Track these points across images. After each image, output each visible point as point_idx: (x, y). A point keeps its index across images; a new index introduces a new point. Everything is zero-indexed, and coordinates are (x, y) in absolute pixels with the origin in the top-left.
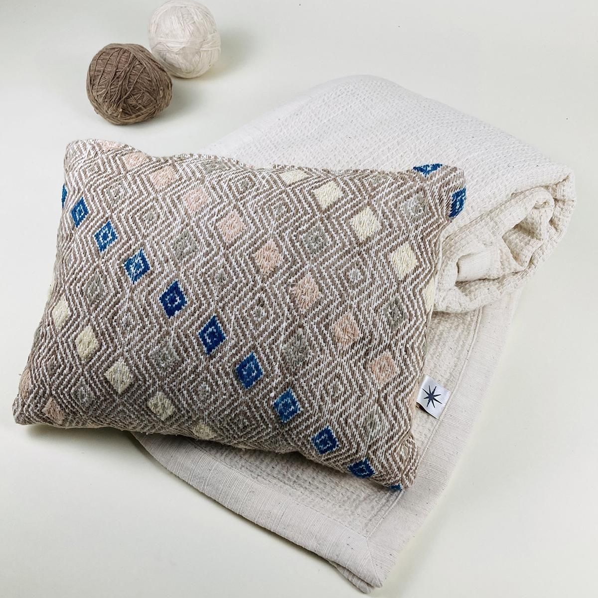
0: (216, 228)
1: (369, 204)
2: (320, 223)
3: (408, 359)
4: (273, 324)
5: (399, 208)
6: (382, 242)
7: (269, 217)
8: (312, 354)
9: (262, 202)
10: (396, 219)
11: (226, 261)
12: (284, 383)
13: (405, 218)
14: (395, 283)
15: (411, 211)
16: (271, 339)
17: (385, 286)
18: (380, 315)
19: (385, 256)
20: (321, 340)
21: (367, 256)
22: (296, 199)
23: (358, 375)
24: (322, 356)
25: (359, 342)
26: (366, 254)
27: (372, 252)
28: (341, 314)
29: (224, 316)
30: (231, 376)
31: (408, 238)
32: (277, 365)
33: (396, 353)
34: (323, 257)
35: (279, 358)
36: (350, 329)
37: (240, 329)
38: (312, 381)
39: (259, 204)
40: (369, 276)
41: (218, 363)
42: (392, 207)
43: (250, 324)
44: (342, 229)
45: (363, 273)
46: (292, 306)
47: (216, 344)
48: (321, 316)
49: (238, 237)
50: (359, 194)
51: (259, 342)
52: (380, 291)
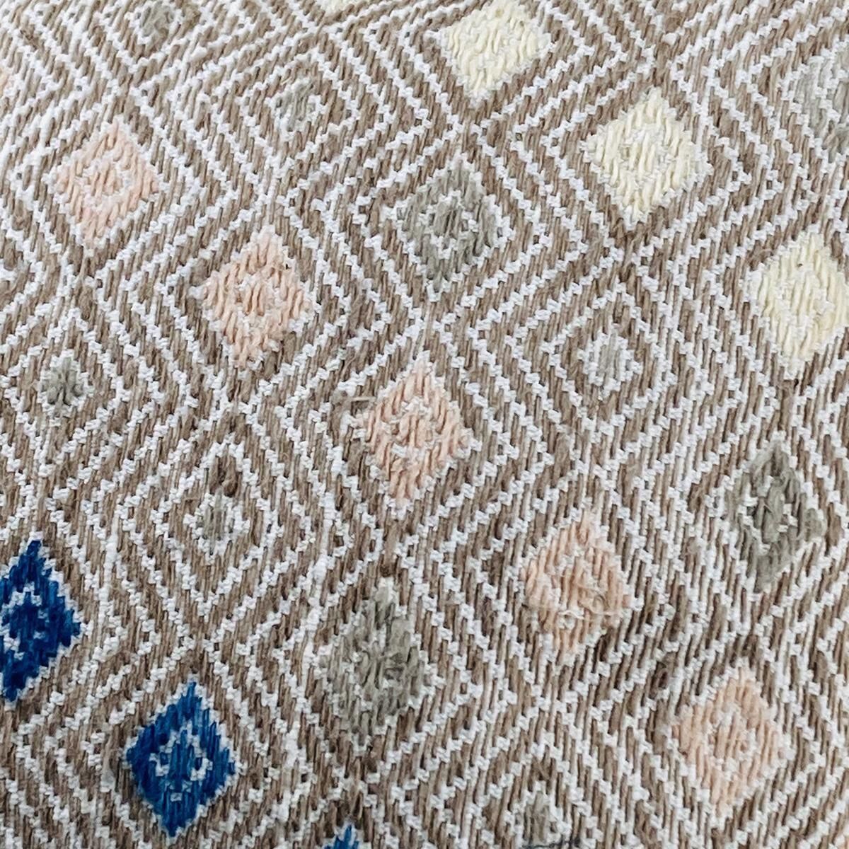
0: (41, 193)
1: (658, 79)
2: (465, 156)
3: (824, 700)
4: (278, 565)
5: (780, 91)
6: (715, 225)
7: (259, 141)
8: (437, 680)
9: (228, 84)
10: (767, 134)
11: (85, 318)
12: (322, 804)
13: (806, 130)
14: (769, 392)
15: (825, 104)
16: (267, 626)
17: (728, 404)
18: (712, 519)
19: (730, 283)
20: (471, 623)
21: (655, 282)
22: (364, 69)
23: (624, 766)
24: (476, 691)
25: (629, 630)
26: (652, 276)
27: (677, 269)
28: (552, 516)
29: (74, 541)
30: (107, 786)
31: (817, 211)
32: (294, 733)
33: (773, 676)
34: (480, 292)
35: (303, 705)
36: (590, 580)
37: (139, 589)
38: (436, 792)
39: (218, 91)
40: (665, 364)
41: (52, 733)
42: (752, 89)
43: (183, 569)
44: (552, 177)
45: (642, 353)
46: (354, 491)
47: (42, 654)
48: (472, 527)
49: (132, 224)
50: (619, 40)
51: (220, 639)
52: (710, 422)
